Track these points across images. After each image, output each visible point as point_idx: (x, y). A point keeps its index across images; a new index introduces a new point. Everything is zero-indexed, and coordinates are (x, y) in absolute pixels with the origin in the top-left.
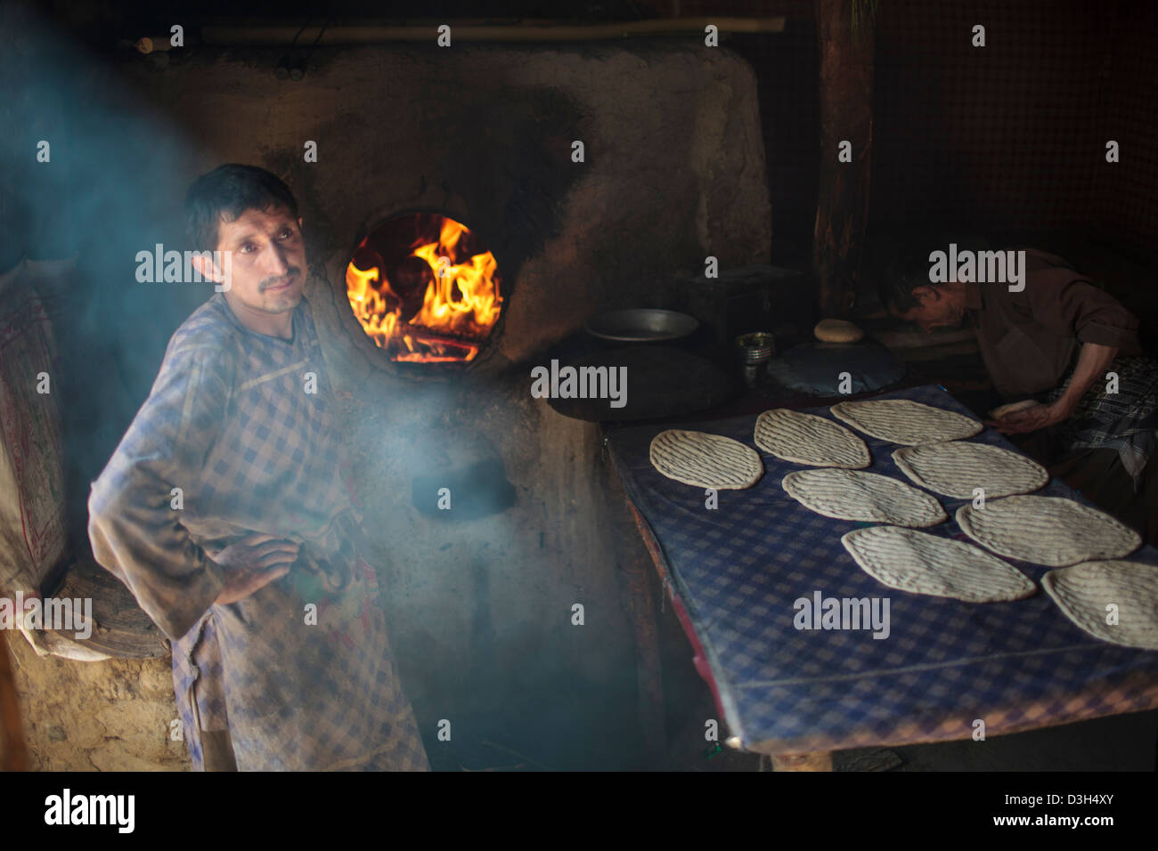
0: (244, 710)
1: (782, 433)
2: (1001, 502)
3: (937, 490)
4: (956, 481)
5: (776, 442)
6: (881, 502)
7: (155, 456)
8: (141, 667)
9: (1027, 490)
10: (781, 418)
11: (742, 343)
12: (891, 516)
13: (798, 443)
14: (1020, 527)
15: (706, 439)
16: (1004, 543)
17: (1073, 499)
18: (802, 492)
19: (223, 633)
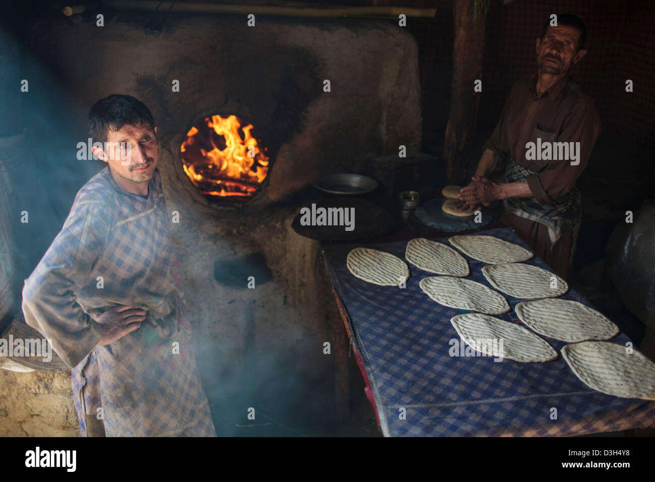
0: (110, 404)
1: (421, 253)
2: (541, 301)
3: (506, 292)
4: (516, 287)
5: (417, 258)
6: (474, 298)
7: (63, 266)
8: (54, 375)
9: (556, 295)
10: (421, 244)
11: (401, 197)
12: (479, 307)
13: (430, 260)
14: (551, 318)
15: (378, 254)
16: (541, 326)
17: (581, 303)
18: (430, 290)
19: (101, 360)
